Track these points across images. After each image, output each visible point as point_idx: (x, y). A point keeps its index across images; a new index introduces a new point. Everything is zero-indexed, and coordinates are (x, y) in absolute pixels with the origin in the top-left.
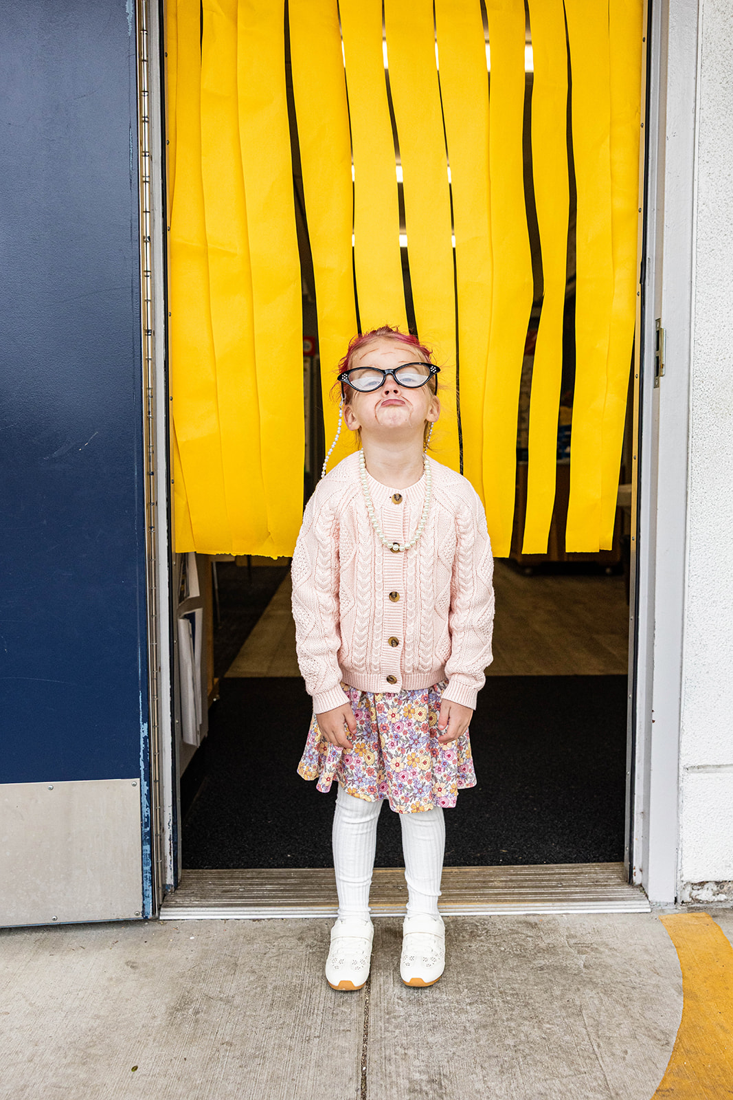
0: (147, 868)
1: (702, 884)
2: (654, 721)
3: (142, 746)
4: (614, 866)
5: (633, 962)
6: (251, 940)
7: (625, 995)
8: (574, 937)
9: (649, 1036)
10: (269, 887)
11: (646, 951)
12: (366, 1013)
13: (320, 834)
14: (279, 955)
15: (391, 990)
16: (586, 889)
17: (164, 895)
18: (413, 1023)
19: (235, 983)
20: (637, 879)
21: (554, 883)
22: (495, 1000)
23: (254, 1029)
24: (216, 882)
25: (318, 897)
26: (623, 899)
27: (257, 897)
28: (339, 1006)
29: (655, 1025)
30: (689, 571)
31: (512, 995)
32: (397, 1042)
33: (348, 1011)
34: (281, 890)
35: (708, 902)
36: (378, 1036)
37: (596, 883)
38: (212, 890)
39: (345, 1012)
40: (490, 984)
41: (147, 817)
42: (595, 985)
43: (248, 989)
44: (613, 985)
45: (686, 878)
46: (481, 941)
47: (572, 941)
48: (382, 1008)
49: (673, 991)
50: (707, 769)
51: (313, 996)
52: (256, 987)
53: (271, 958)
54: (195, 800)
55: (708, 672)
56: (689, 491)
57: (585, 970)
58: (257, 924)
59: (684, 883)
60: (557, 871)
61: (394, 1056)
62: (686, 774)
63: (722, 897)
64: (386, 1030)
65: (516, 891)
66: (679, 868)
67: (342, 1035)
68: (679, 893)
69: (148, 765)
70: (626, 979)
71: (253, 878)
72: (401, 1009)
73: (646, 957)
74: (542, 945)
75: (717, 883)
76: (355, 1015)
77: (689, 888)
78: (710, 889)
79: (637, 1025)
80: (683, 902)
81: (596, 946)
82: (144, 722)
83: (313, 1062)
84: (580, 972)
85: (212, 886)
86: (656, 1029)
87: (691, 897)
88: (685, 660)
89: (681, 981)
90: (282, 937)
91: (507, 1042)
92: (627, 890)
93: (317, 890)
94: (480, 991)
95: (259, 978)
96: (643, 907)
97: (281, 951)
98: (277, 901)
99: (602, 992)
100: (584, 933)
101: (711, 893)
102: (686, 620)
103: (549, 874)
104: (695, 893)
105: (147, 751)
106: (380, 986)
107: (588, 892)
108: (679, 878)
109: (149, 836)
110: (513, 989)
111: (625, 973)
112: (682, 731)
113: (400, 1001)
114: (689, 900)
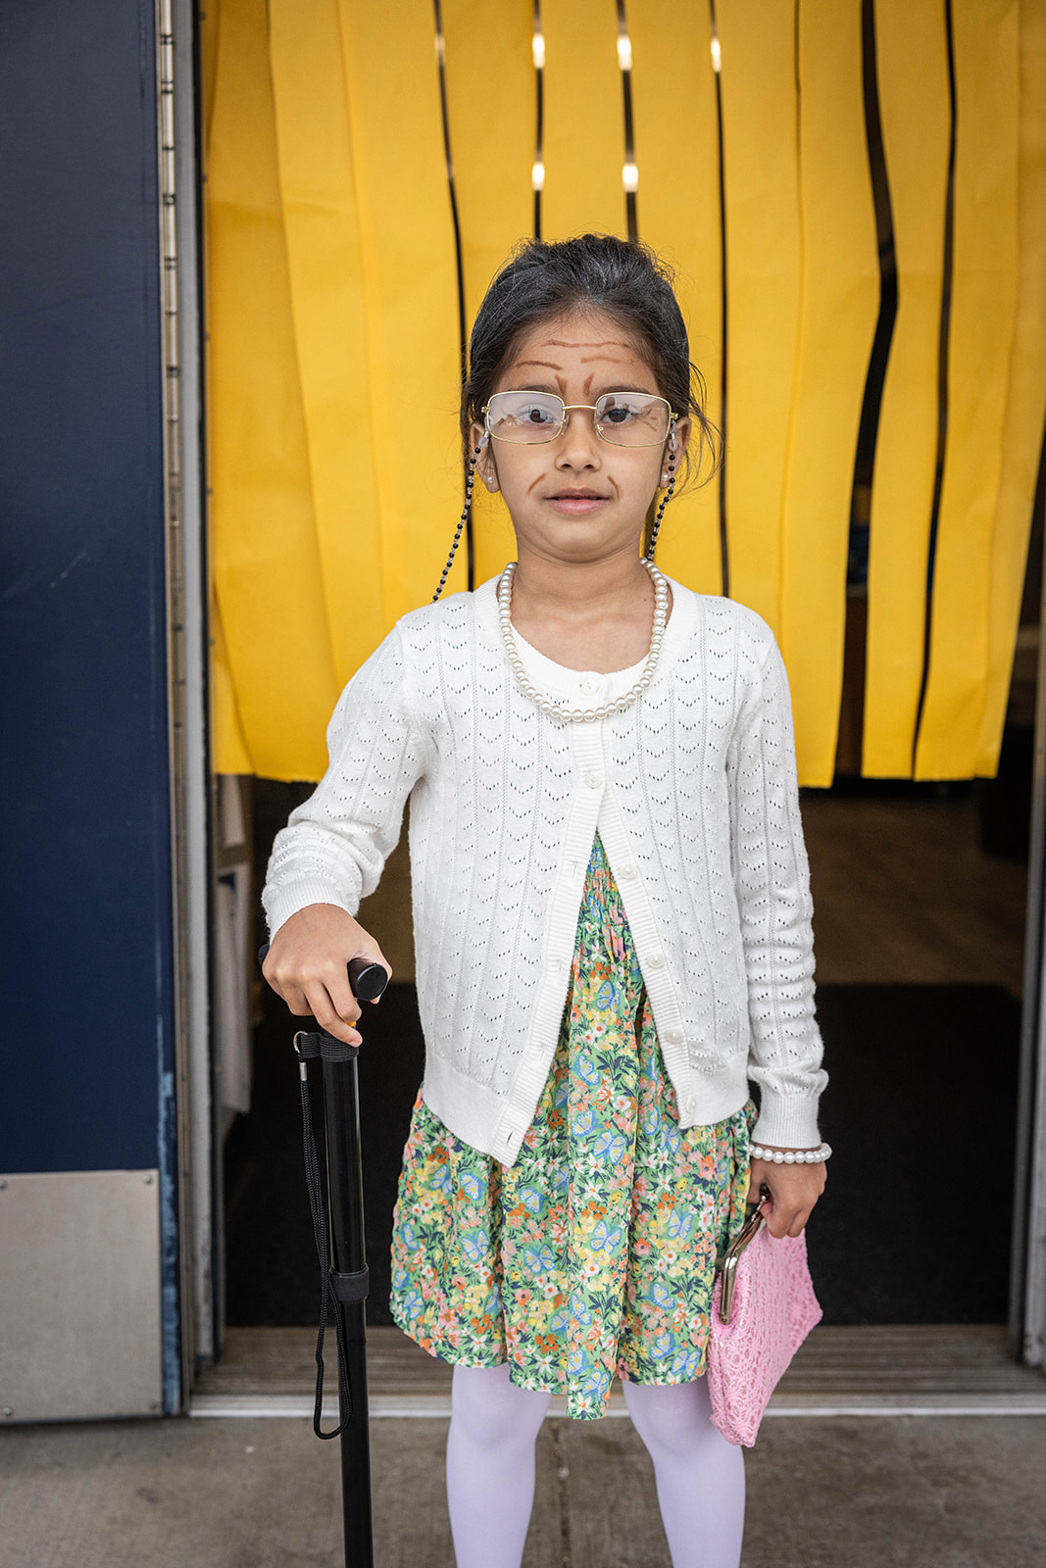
0: (171, 1327)
3: (163, 1113)
4: (989, 1331)
5: (1032, 1502)
8: (924, 1456)
15: (607, 1545)
16: (942, 1372)
17: (197, 1374)
20: (1033, 1354)
21: (884, 1361)
26: (1009, 1391)
31: (821, 1557)
34: (401, 1367)
37: (958, 1362)
38: (278, 1366)
40: (781, 1538)
41: (171, 1238)
42: (968, 1542)
44: (999, 1543)
46: (761, 1461)
47: (922, 1464)
57: (947, 1516)
60: (888, 1338)
65: (817, 1372)
69: (173, 1147)
70: (1021, 1533)
74: (869, 1470)
81: (962, 1473)
82: (166, 1070)
84: (940, 1518)
85: (278, 1359)
90: (407, 1450)
92: (1014, 1374)
94: (765, 1550)
97: (408, 1474)
98: (394, 1386)
99: (980, 1555)
100: (942, 1449)
103: (873, 1344)
105: (172, 1123)
106: (587, 1537)
107: (944, 1378)
109: (173, 1273)
110: (822, 1546)
111: (1020, 1522)
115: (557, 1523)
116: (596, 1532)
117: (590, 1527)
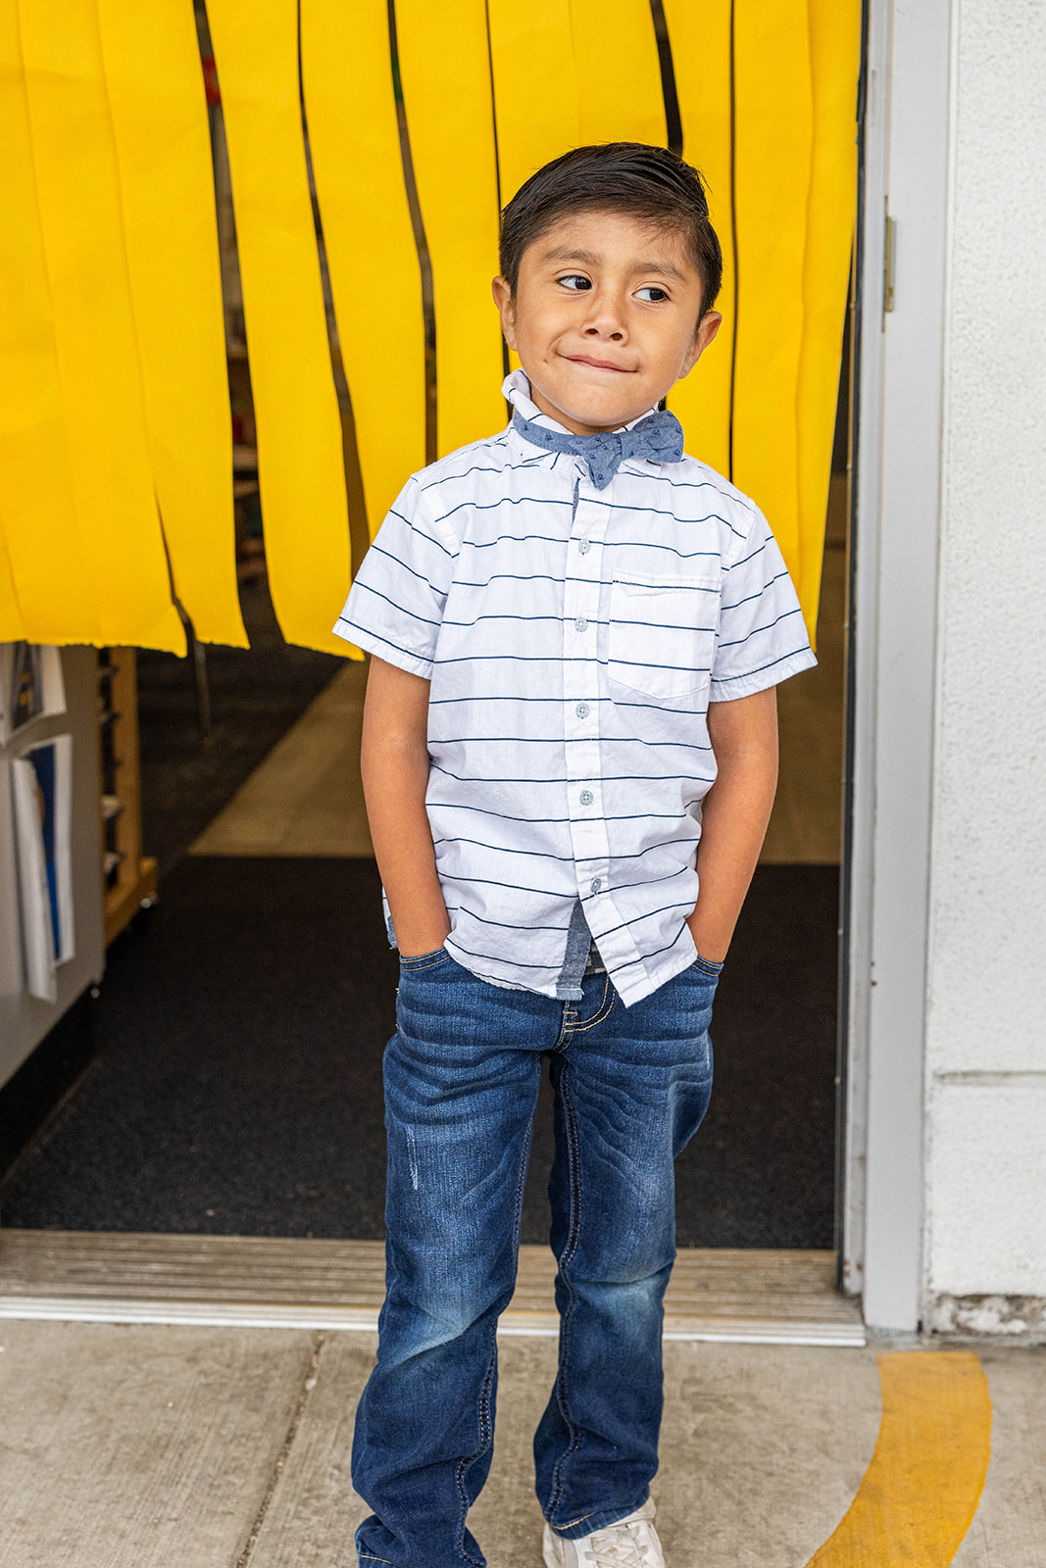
1: (977, 1299)
2: (874, 984)
5: (788, 1432)
6: (101, 1358)
7: (749, 1485)
8: (698, 1381)
9: (761, 1554)
10: (155, 1267)
11: (824, 1414)
12: (270, 1488)
13: (281, 1176)
14: (144, 1386)
15: (326, 1452)
16: (750, 1298)
18: (347, 1508)
19: (56, 1428)
20: (851, 1283)
21: (693, 1285)
22: (506, 1479)
23: (69, 1502)
24: (63, 1254)
25: (243, 1289)
26: (814, 1320)
27: (128, 1284)
28: (226, 1473)
29: (781, 1538)
30: (943, 694)
32: (309, 1536)
33: (239, 1482)
34: (176, 1274)
35: (988, 1334)
36: (279, 1524)
37: (775, 1288)
38: (52, 1268)
39: (234, 1484)
42: (700, 1464)
43: (76, 1438)
44: (733, 1467)
45: (940, 1284)
46: (521, 1380)
47: (691, 1389)
48: (301, 1481)
49: (841, 1485)
50: (983, 1079)
51: (185, 1456)
52: (90, 1437)
53: (129, 1389)
54: (62, 1103)
55: (980, 893)
56: (943, 539)
57: (692, 1440)
58: (121, 1332)
59: (937, 1295)
60: (708, 1262)
61: (296, 1557)
62: (938, 1086)
63: (1018, 1326)
64: (297, 1516)
66: (926, 1265)
67: (216, 1519)
68: (925, 1312)
70: (762, 1460)
71: (129, 1250)
72: (334, 1484)
73: (819, 1424)
75: (1011, 1299)
76: (249, 1490)
77: (949, 1306)
78: (995, 1308)
79: (746, 1534)
80: (935, 1331)
81: (731, 1400)
83: (155, 1559)
84: (683, 1441)
85: (52, 1262)
86: (780, 1543)
87: (954, 1319)
88: (935, 868)
89: (864, 1468)
90: (158, 1356)
91: (501, 1548)
92: (830, 1302)
93: (242, 1277)
95: (99, 1422)
96: (851, 1336)
97: (151, 1378)
98: (163, 1292)
99: (708, 1478)
100: (720, 1376)
101: (994, 1317)
102: (937, 790)
103: (690, 1268)
104: (963, 1316)
106: (310, 1444)
107: (748, 1304)
108: (924, 1285)
111: (766, 1449)
112: (929, 1004)
113: (336, 1472)
114: (948, 1326)
115: (283, 1431)
116: (320, 1440)
117: (315, 1435)
